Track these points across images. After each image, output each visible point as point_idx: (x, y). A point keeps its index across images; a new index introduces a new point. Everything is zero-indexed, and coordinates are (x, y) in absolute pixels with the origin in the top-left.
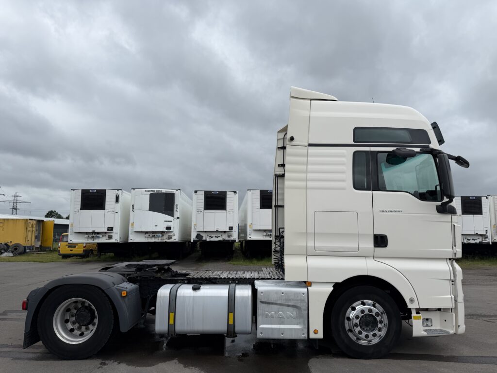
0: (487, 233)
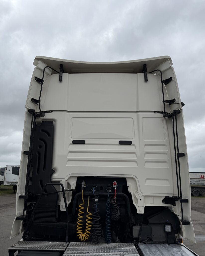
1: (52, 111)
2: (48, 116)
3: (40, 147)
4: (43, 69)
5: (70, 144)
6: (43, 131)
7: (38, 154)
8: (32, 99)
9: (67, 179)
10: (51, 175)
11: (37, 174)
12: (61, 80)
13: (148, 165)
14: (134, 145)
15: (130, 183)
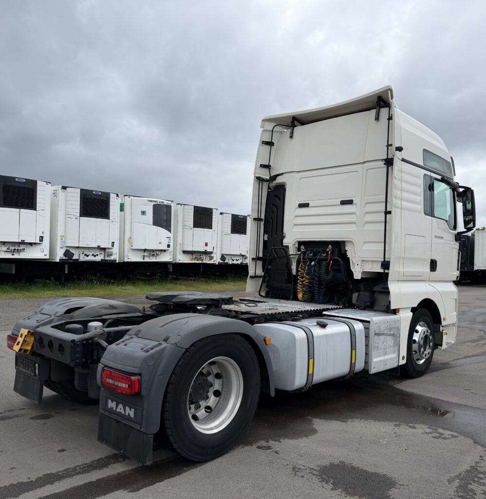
0: (113, 246)
1: (283, 174)
2: (279, 180)
3: (273, 212)
4: (271, 129)
5: (297, 208)
6: (275, 196)
7: (271, 220)
8: (261, 165)
9: (293, 243)
10: (282, 241)
11: (275, 236)
12: (291, 137)
13: (368, 227)
14: (355, 204)
15: (348, 248)
